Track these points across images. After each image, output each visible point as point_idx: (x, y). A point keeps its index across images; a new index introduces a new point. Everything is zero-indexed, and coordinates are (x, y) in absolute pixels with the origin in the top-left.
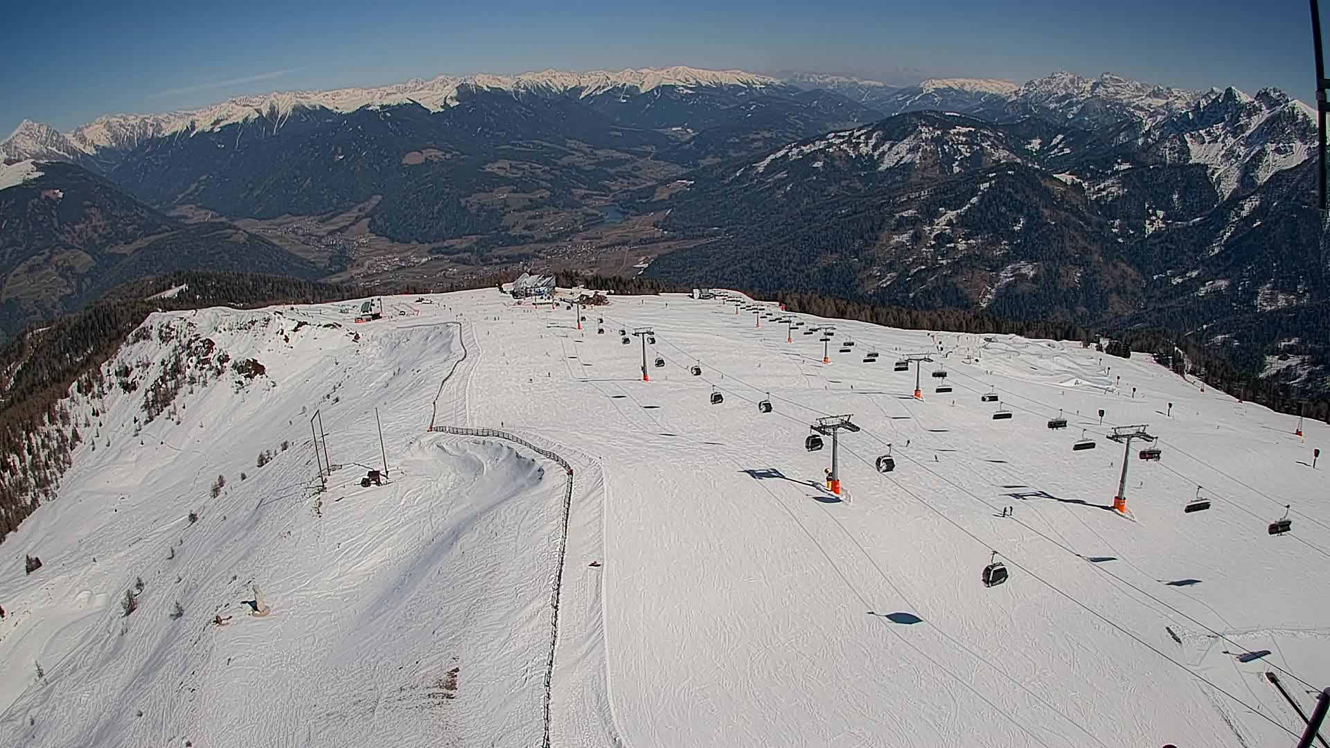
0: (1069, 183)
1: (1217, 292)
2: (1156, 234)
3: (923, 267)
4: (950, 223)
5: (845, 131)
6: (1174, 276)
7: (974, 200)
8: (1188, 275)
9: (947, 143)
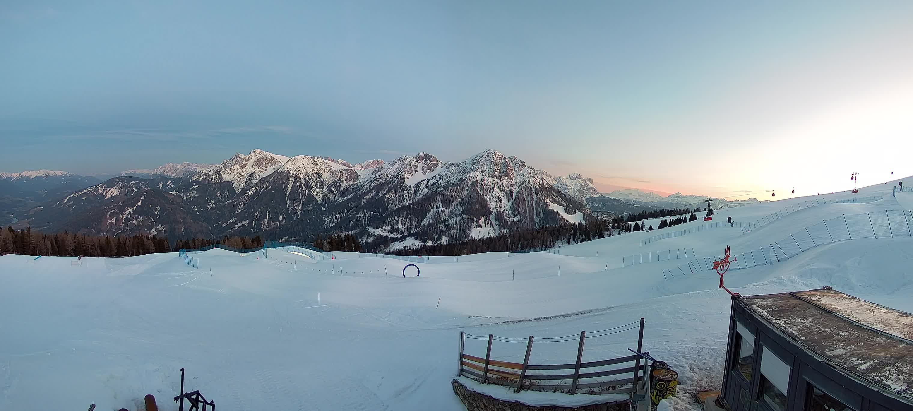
0: (175, 194)
1: (244, 226)
2: (213, 208)
3: (120, 232)
4: (130, 213)
5: (94, 186)
6: (223, 223)
7: (139, 204)
8: (229, 222)
9: (129, 187)
